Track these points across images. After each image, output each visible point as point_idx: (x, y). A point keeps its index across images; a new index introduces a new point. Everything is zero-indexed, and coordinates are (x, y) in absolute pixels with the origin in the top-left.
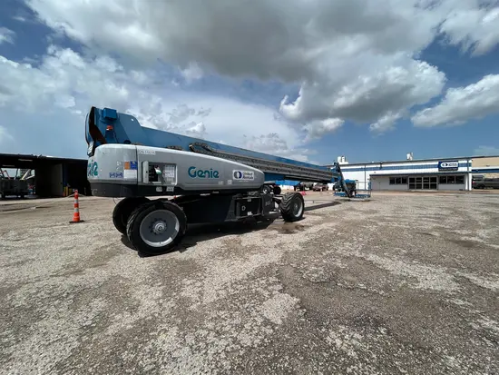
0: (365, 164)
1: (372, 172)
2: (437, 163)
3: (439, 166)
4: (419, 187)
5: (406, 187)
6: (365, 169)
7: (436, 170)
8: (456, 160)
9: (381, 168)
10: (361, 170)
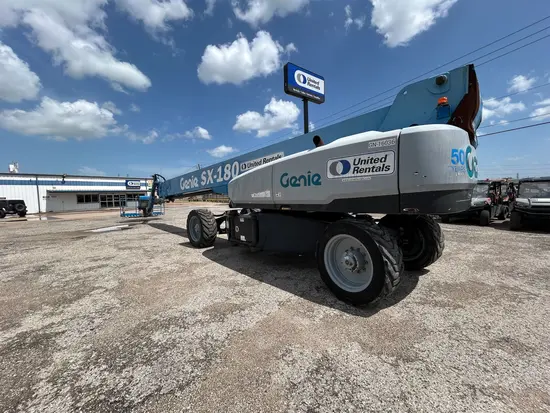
0: (37, 176)
1: (50, 188)
2: (124, 181)
3: (126, 184)
4: (110, 204)
5: (97, 205)
6: (37, 183)
7: (124, 188)
8: (138, 180)
9: (63, 183)
10: (30, 183)
